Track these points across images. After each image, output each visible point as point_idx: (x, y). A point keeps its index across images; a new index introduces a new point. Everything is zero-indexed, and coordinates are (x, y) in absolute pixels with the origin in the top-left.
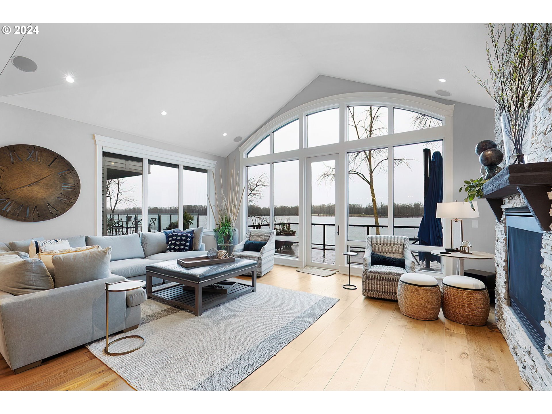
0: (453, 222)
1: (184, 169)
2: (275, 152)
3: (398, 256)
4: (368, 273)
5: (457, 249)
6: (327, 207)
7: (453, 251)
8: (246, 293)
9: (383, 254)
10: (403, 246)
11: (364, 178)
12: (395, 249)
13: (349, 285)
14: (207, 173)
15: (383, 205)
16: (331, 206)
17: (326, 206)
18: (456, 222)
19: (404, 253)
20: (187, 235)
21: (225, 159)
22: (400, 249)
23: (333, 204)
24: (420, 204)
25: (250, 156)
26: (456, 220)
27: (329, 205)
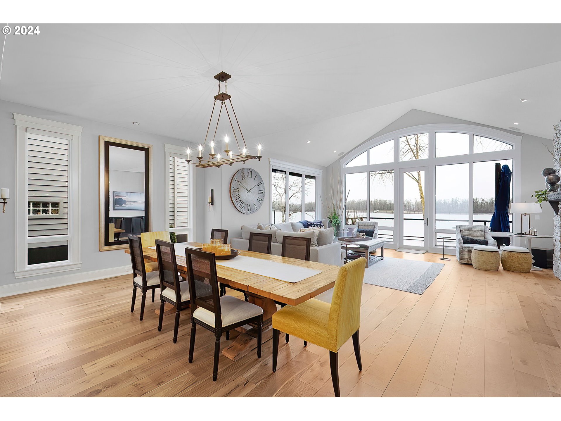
0: (523, 216)
1: (290, 175)
2: (371, 164)
3: (482, 238)
4: (463, 248)
5: (526, 233)
6: (357, 203)
7: (523, 234)
8: (379, 261)
9: (471, 237)
10: (485, 232)
11: (413, 177)
12: (479, 233)
13: (443, 258)
14: (315, 179)
15: (417, 201)
16: (361, 203)
17: (355, 202)
18: (525, 215)
19: (485, 236)
20: (320, 224)
21: (327, 168)
22: (483, 233)
23: (363, 200)
24: (458, 199)
25: (348, 166)
26: (525, 214)
27: (359, 200)
